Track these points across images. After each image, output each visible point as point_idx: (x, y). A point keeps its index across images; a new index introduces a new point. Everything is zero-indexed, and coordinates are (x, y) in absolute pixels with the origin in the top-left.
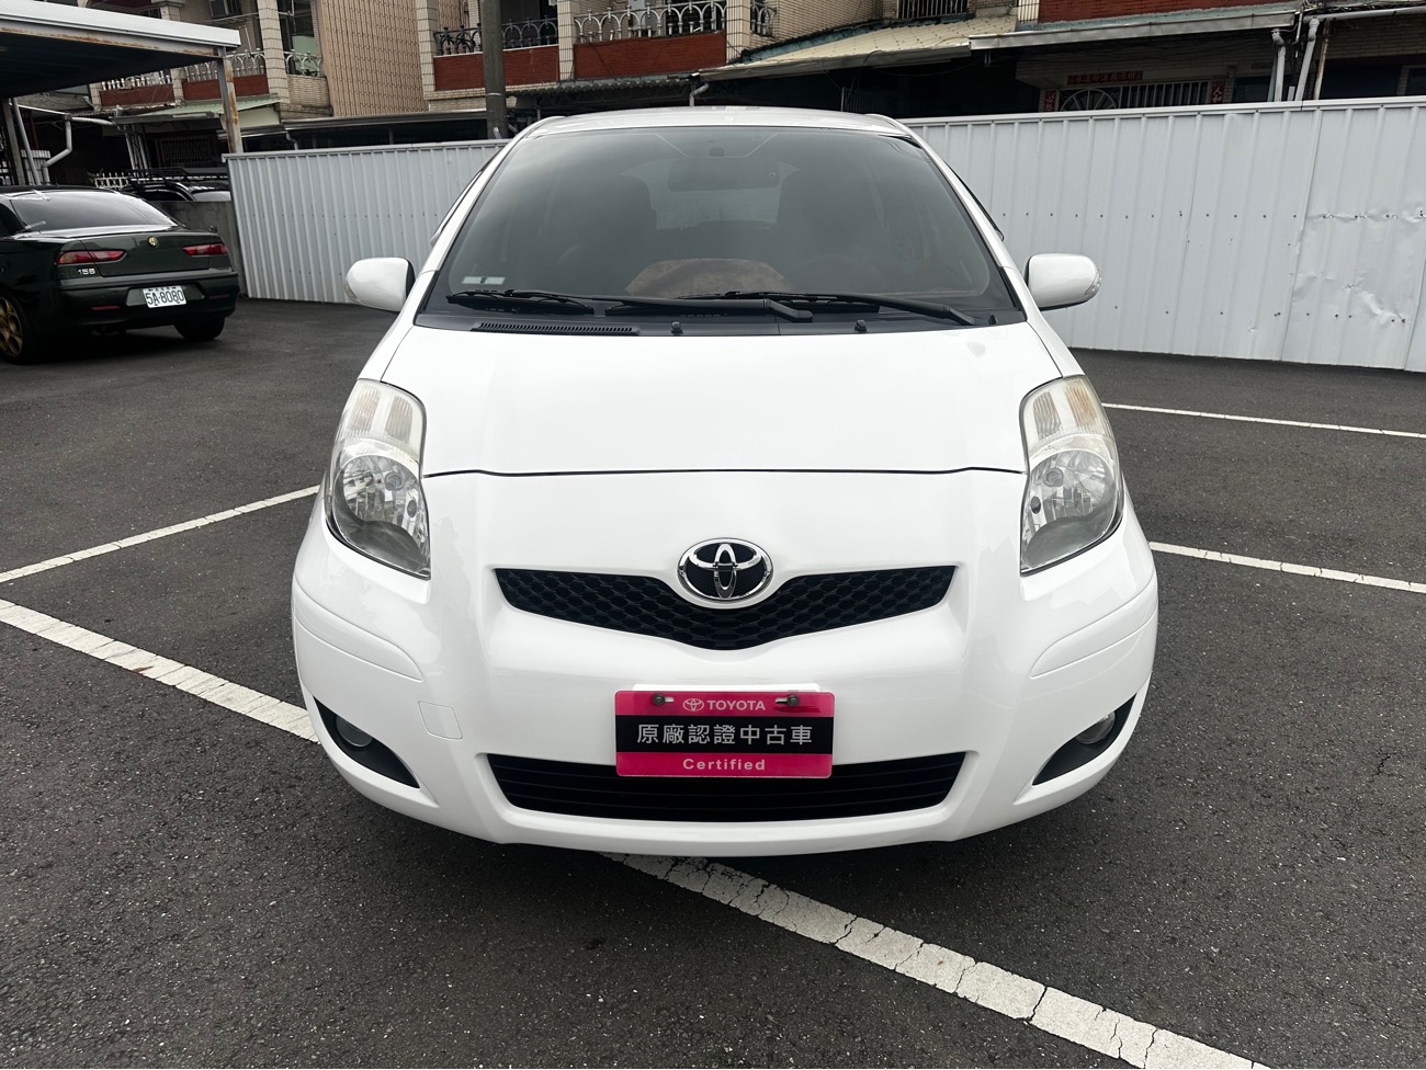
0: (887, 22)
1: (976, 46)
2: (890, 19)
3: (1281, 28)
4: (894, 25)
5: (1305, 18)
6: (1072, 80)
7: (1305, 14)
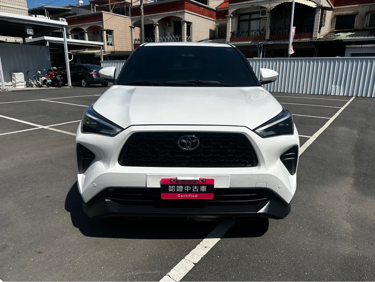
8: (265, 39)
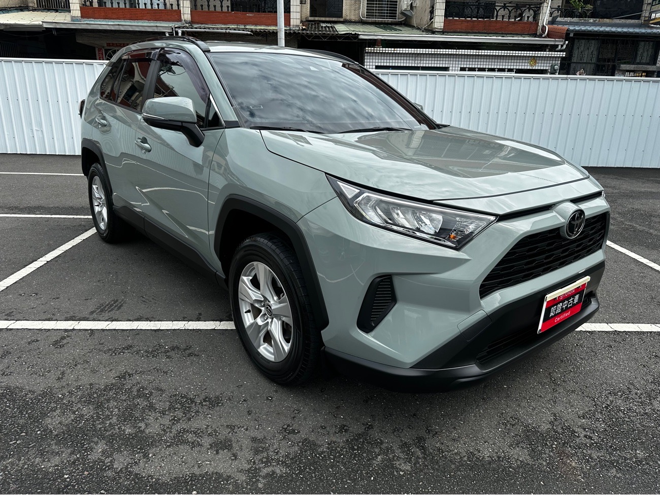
0: (31, 8)
1: (45, 26)
2: (33, 7)
3: (168, 32)
4: (34, 10)
5: (176, 29)
6: (108, 45)
7: (175, 28)
8: (180, 20)
